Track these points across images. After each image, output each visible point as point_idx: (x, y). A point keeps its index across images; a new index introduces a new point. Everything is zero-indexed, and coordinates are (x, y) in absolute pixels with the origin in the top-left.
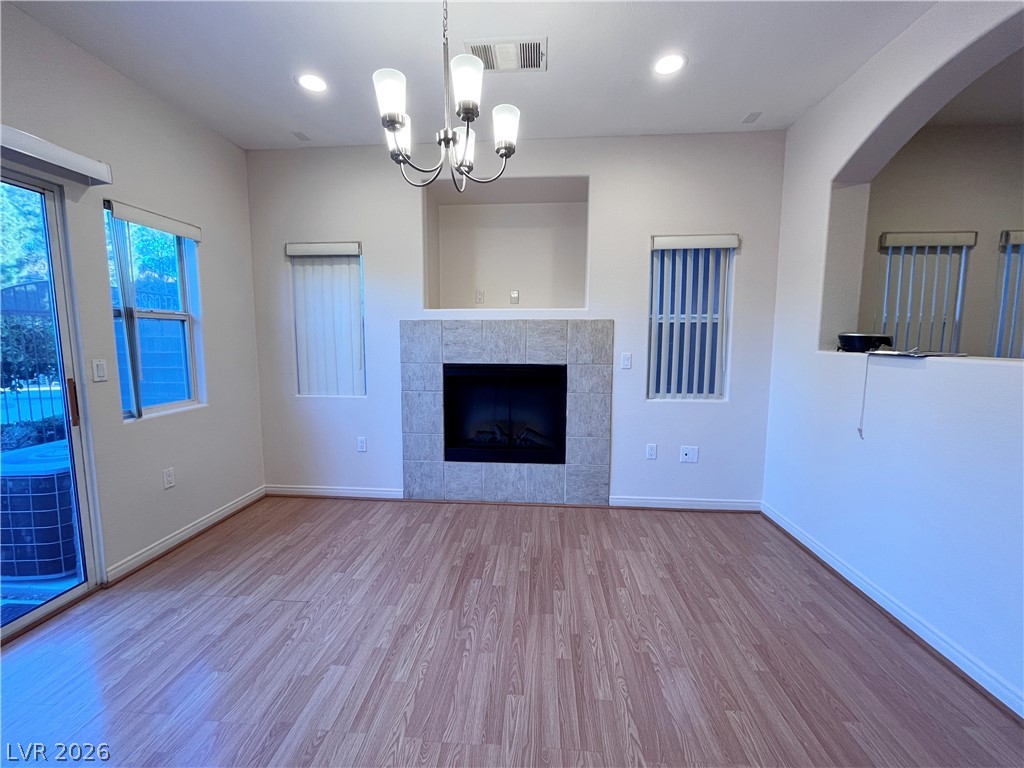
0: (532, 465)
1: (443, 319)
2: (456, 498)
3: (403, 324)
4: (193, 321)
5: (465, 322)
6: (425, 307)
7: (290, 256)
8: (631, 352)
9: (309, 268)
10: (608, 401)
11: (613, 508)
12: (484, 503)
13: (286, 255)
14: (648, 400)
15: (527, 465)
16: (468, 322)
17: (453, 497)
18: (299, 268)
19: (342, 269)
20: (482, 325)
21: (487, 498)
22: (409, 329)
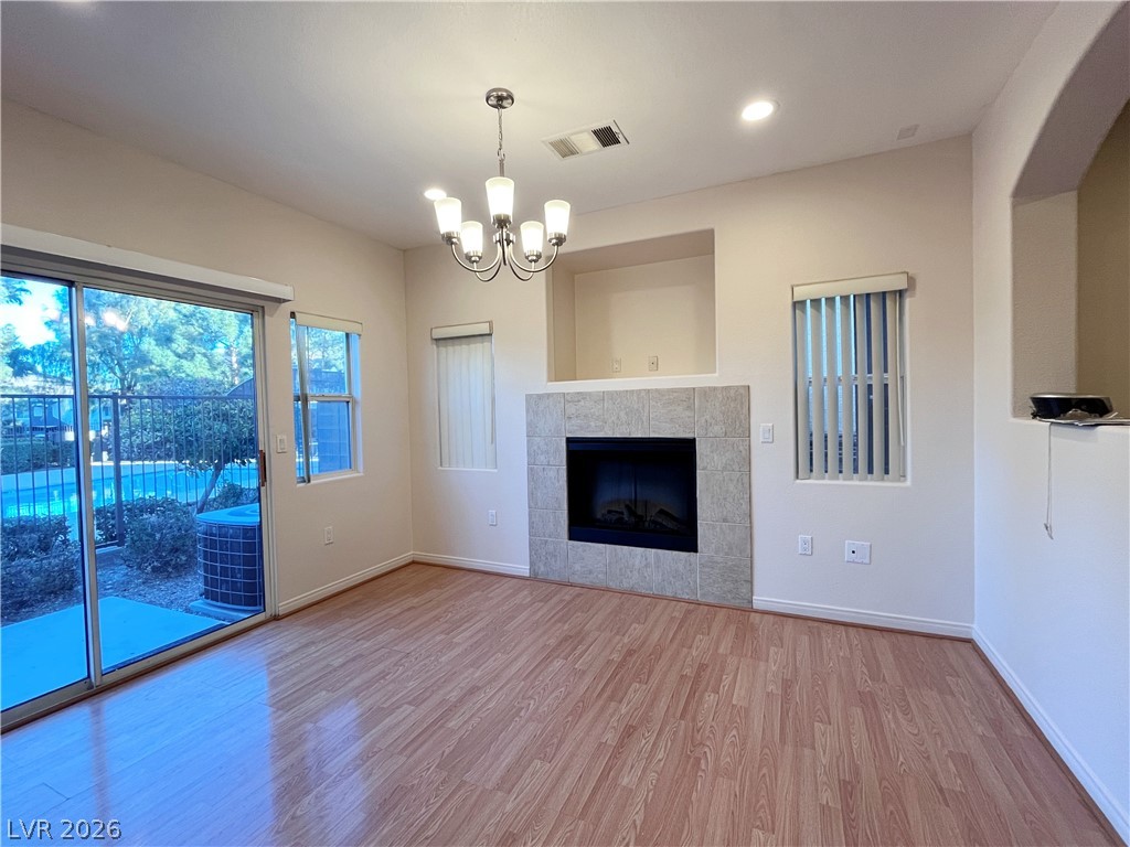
0: (659, 551)
1: (566, 392)
2: (580, 581)
3: (529, 397)
4: (355, 402)
5: (586, 393)
6: (550, 380)
7: (436, 340)
8: (771, 424)
9: (450, 349)
10: (746, 480)
11: (756, 611)
12: (608, 590)
13: (432, 339)
14: (798, 481)
15: (654, 550)
16: (590, 394)
17: (576, 579)
18: (443, 350)
19: (478, 348)
20: (603, 397)
21: (612, 585)
22: (535, 402)
